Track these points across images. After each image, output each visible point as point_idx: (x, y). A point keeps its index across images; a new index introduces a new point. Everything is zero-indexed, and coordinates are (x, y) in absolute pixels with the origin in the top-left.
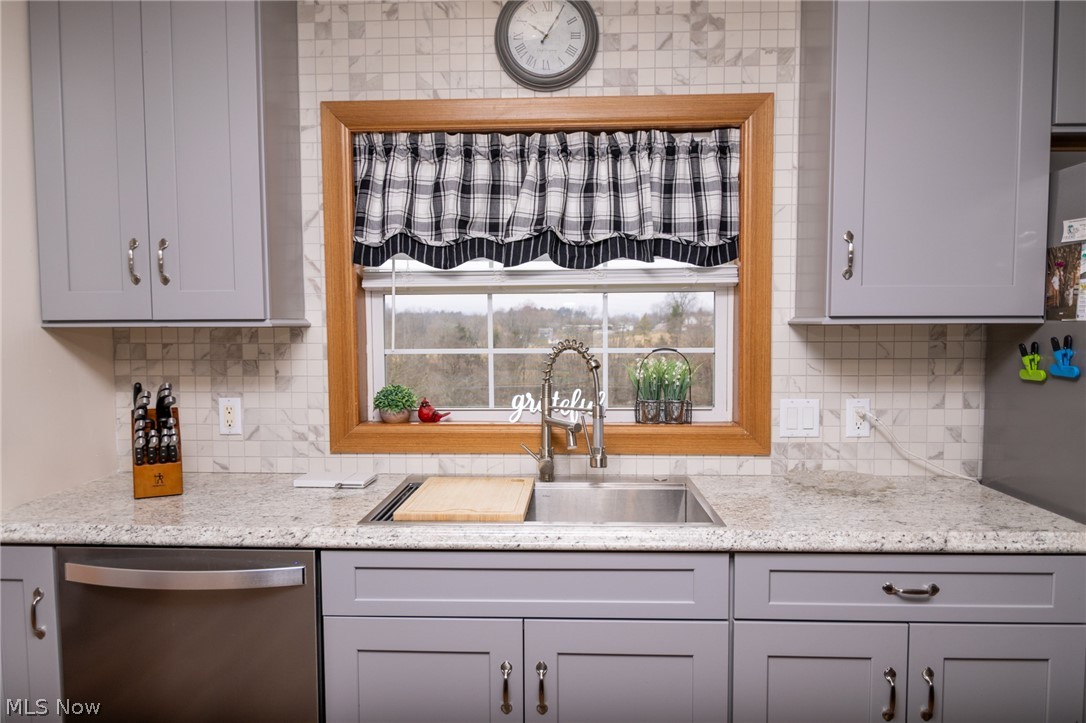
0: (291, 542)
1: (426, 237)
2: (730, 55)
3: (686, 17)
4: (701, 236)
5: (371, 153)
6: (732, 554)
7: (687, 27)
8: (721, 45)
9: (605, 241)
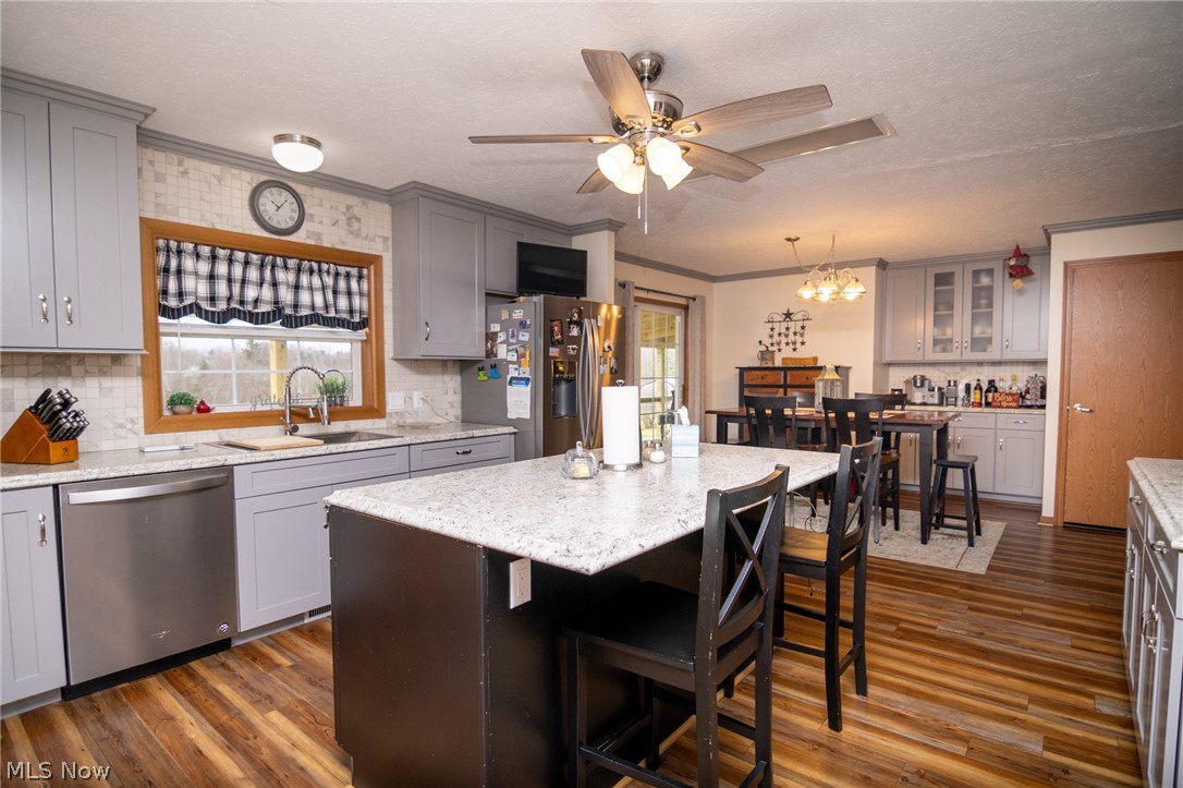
0: (220, 464)
1: (205, 305)
2: (363, 235)
3: (345, 214)
4: (352, 317)
5: (168, 251)
6: (409, 445)
7: (344, 218)
8: (359, 229)
9: (306, 316)
